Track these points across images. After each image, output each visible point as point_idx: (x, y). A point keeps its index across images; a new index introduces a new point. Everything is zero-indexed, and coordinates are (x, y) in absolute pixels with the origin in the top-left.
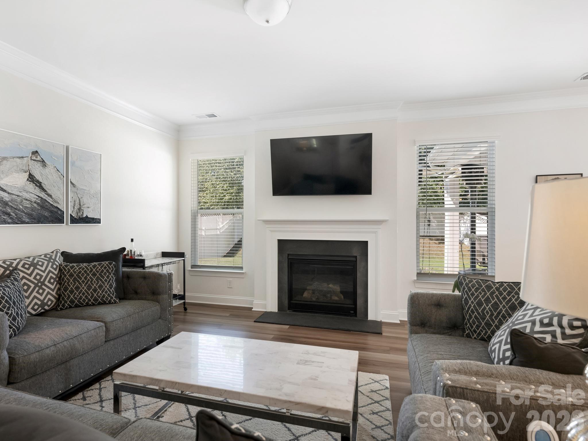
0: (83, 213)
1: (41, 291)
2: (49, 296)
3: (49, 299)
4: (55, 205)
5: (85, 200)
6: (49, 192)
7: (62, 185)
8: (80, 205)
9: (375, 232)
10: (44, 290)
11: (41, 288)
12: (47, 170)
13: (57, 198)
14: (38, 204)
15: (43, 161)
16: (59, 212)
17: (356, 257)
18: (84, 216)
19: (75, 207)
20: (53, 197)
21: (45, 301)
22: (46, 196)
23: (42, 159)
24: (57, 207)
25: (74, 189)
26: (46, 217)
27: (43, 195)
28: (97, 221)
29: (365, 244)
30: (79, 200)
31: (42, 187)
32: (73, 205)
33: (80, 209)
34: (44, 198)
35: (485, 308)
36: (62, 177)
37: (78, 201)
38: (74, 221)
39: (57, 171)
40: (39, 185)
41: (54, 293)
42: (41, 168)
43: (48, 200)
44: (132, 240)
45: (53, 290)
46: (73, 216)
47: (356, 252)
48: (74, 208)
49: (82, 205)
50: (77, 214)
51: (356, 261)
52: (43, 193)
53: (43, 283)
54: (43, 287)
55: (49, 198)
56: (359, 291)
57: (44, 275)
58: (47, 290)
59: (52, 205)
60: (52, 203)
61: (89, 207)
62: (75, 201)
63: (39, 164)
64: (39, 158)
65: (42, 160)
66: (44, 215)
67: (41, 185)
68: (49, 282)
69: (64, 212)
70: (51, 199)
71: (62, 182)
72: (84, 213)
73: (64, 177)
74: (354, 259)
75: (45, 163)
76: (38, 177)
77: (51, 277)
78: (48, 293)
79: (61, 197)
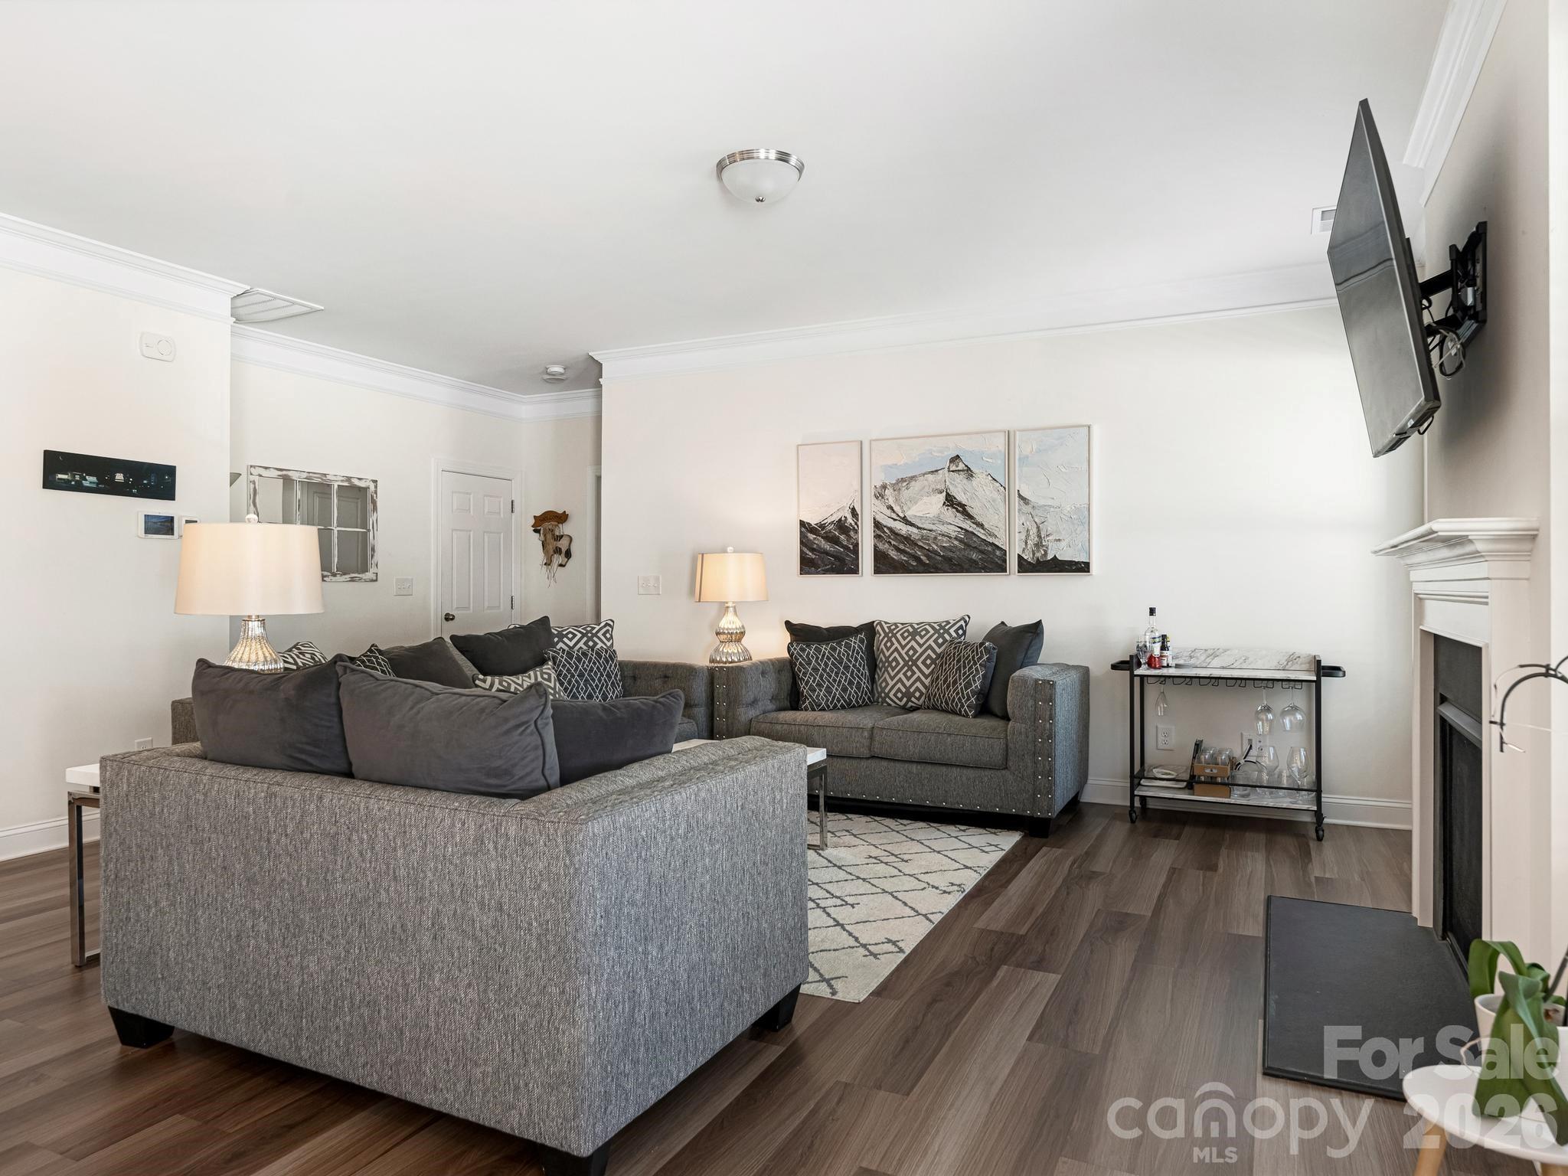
0: (1046, 552)
1: (909, 674)
2: (918, 684)
3: (917, 689)
4: (990, 540)
5: (1049, 527)
6: (979, 519)
7: (1002, 504)
8: (1039, 536)
10: (914, 673)
11: (910, 668)
12: (975, 482)
13: (992, 527)
14: (961, 541)
15: (969, 469)
16: (998, 553)
18: (1049, 557)
19: (1029, 542)
20: (986, 526)
21: (912, 690)
22: (975, 526)
23: (966, 466)
24: (993, 544)
25: (1026, 509)
26: (975, 561)
27: (968, 525)
28: (1083, 568)
30: (1038, 527)
31: (967, 512)
32: (1024, 538)
33: (1038, 545)
34: (971, 529)
36: (1002, 489)
37: (1035, 530)
38: (1025, 567)
39: (993, 482)
40: (962, 509)
41: (927, 682)
42: (965, 481)
43: (976, 533)
44: (1152, 611)
45: (926, 677)
46: (1026, 558)
48: (1026, 543)
49: (1043, 536)
50: (1034, 554)
52: (969, 522)
53: (915, 663)
54: (914, 668)
55: (978, 529)
57: (920, 650)
58: (918, 674)
59: (985, 540)
60: (983, 537)
61: (1059, 540)
62: (1028, 531)
63: (962, 475)
64: (961, 466)
65: (966, 468)
66: (971, 559)
67: (964, 509)
68: (924, 663)
69: (1006, 551)
70: (982, 531)
71: (1003, 498)
72: (1049, 552)
73: (1005, 489)
75: (971, 471)
76: (961, 497)
77: (929, 657)
78: (918, 679)
79: (1001, 525)
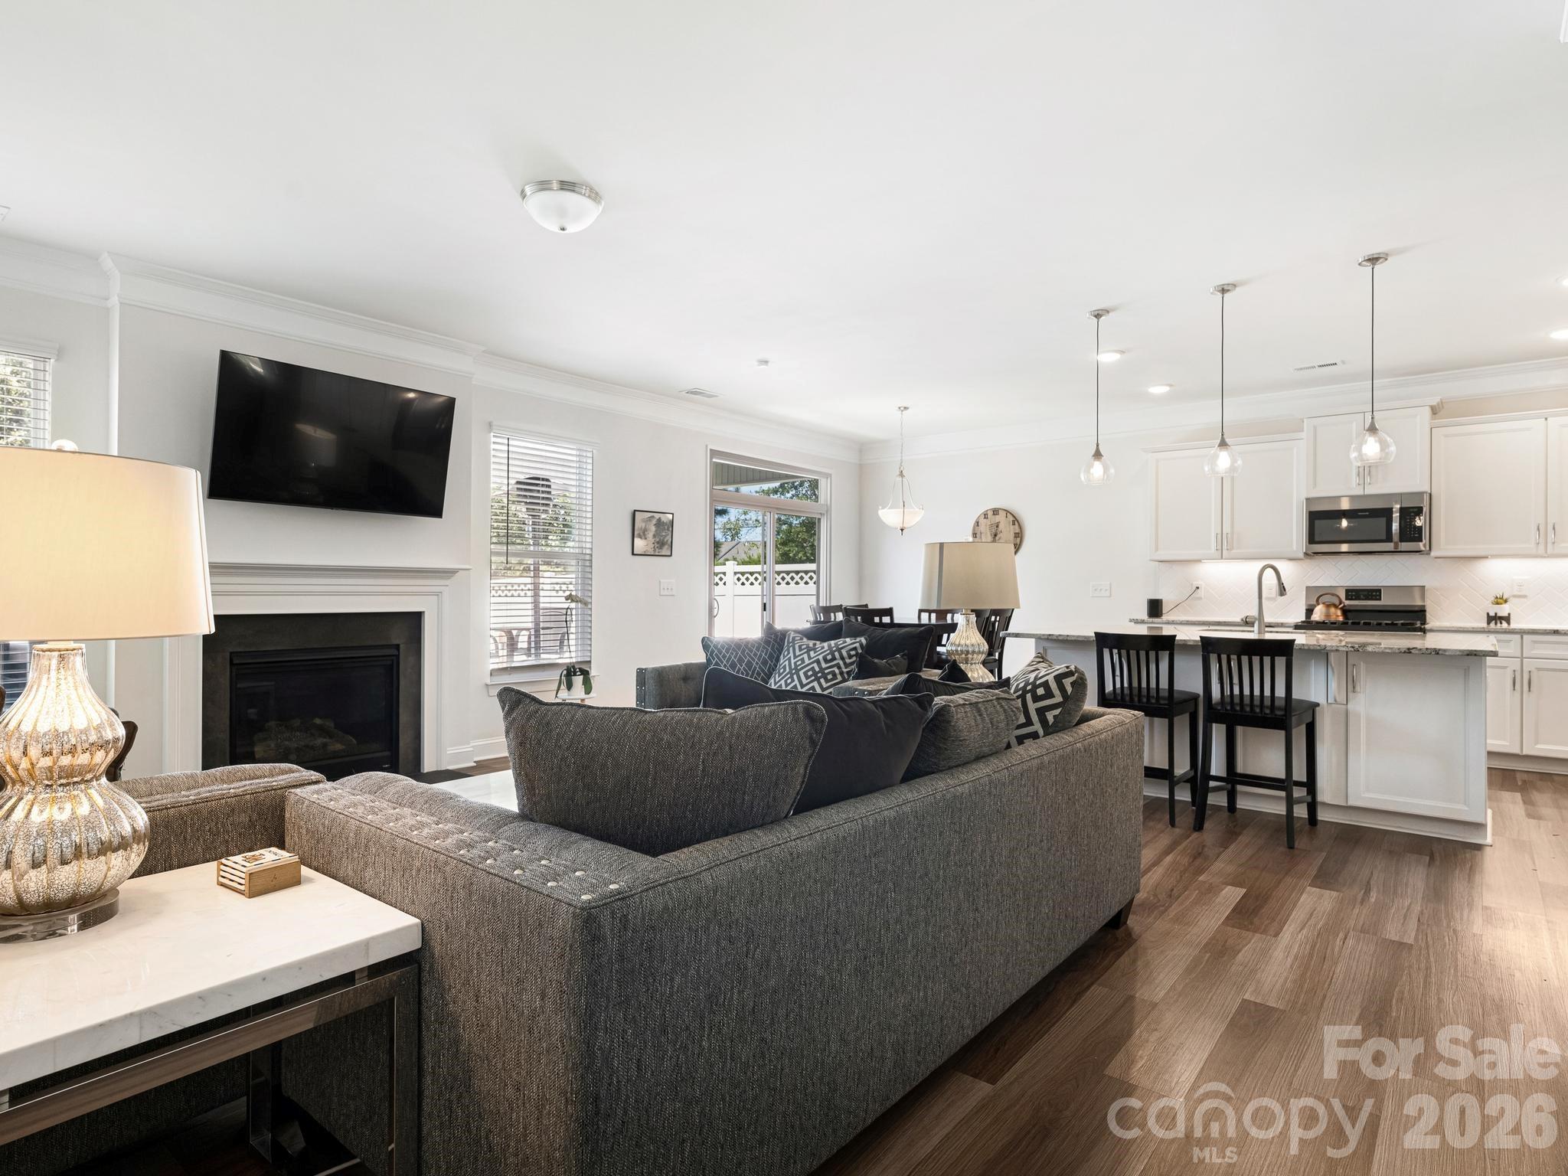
9: (437, 594)
17: (397, 647)
29: (416, 618)
35: (739, 669)
47: (397, 636)
51: (398, 656)
56: (404, 717)
74: (395, 652)
